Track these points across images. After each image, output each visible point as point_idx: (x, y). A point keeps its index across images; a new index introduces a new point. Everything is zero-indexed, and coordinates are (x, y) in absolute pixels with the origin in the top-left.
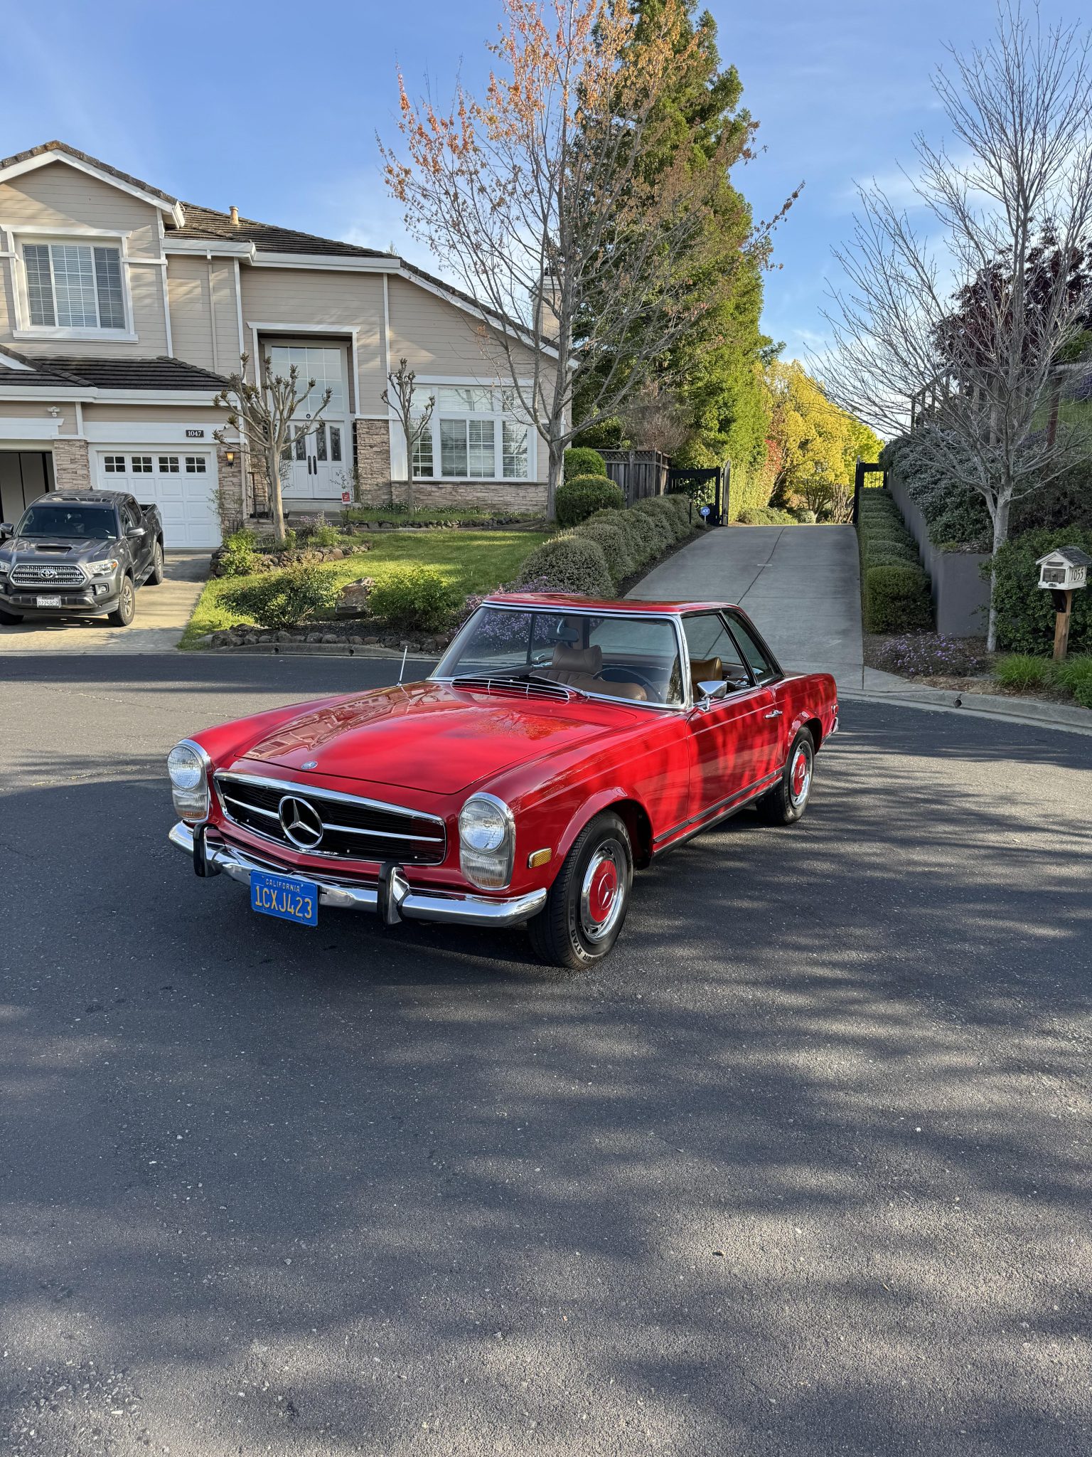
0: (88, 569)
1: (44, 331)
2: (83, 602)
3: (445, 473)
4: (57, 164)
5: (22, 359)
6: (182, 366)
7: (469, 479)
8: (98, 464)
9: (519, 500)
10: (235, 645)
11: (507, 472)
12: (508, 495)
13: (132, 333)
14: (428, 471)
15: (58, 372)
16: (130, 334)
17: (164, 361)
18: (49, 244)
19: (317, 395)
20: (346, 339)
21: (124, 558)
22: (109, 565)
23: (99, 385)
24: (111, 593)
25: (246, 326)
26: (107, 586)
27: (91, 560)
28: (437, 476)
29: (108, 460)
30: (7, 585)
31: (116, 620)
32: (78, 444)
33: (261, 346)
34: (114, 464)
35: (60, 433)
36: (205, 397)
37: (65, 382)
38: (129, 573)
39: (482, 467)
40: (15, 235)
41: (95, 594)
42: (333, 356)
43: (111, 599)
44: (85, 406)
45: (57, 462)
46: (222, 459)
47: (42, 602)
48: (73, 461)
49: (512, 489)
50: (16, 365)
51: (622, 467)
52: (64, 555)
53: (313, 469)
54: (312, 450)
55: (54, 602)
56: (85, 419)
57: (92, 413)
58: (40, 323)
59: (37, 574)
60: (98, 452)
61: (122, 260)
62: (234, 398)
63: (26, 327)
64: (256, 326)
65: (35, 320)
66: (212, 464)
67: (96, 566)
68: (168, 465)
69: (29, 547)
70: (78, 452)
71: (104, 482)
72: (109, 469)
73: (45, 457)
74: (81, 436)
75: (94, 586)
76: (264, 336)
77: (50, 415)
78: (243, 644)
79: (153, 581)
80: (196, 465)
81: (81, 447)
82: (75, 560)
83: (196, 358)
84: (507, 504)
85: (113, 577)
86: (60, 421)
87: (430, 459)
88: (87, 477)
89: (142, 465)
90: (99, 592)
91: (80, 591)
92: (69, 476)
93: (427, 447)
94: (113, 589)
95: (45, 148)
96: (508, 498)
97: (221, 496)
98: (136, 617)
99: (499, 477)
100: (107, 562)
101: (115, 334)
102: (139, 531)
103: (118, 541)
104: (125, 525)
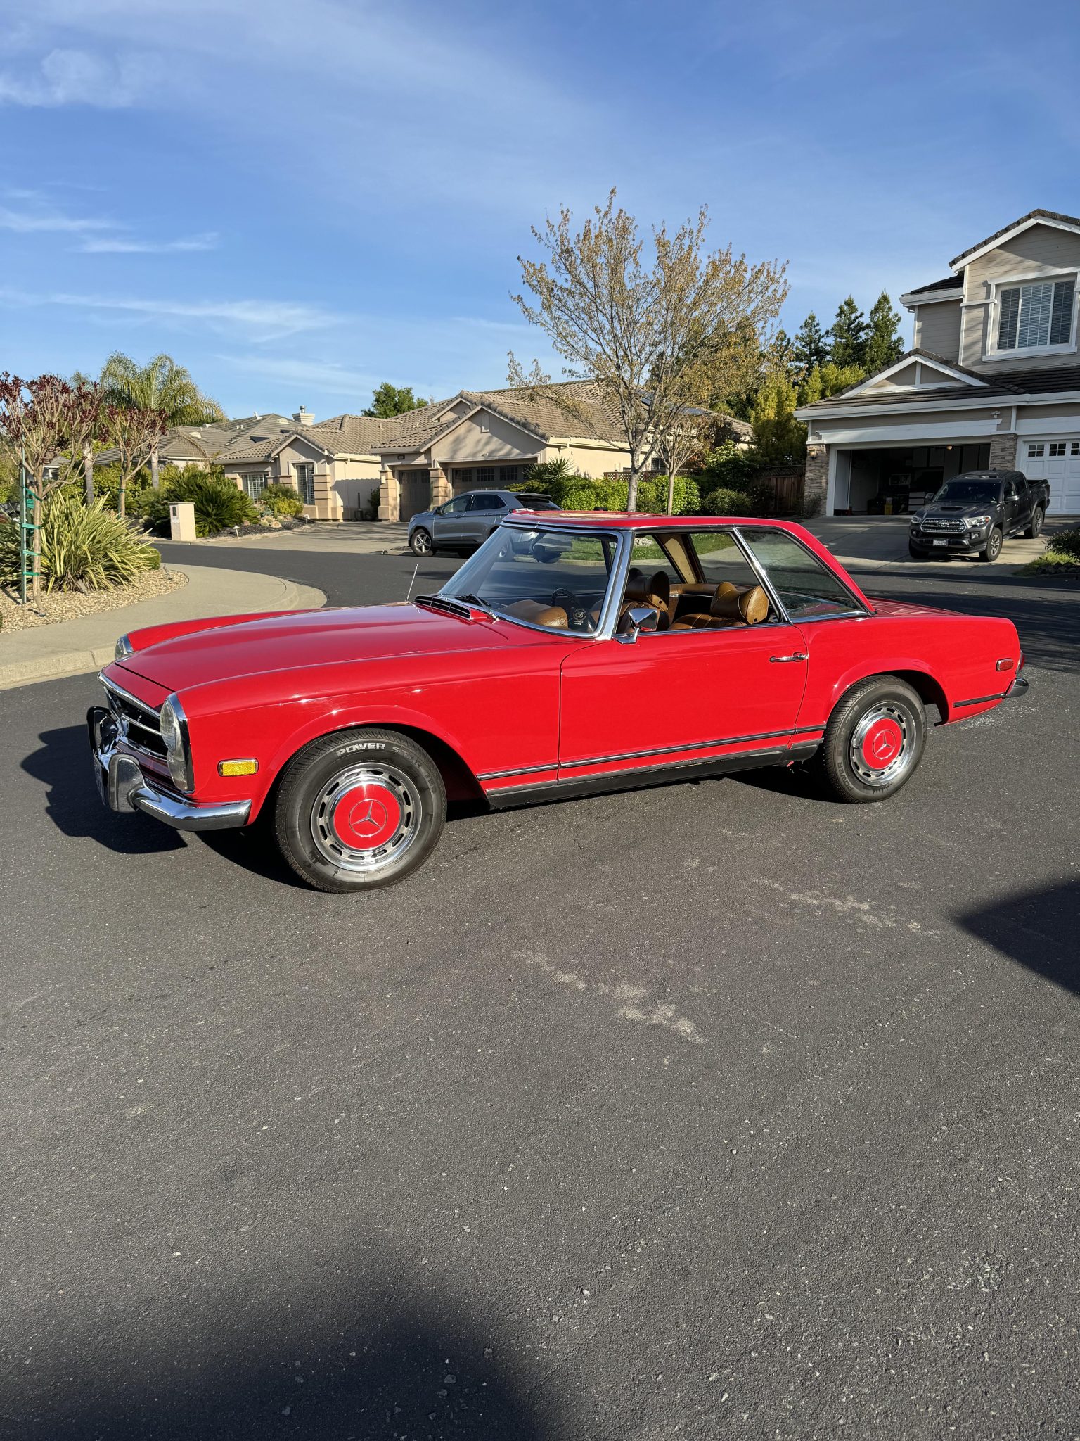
0: (969, 522)
1: (1007, 353)
2: (962, 544)
4: (1038, 225)
5: (982, 377)
8: (1023, 451)
10: (1050, 573)
13: (1073, 345)
15: (1003, 385)
16: (1071, 347)
18: (1021, 287)
21: (999, 516)
22: (983, 520)
23: (1031, 392)
24: (982, 538)
26: (979, 533)
27: (972, 515)
29: (1031, 447)
30: (918, 532)
31: (984, 557)
32: (1009, 437)
34: (1035, 452)
35: (997, 430)
38: (999, 526)
40: (997, 286)
41: (971, 538)
43: (982, 542)
44: (1019, 408)
45: (994, 451)
47: (936, 543)
48: (1003, 450)
50: (976, 383)
52: (956, 512)
55: (943, 543)
56: (1018, 418)
57: (1024, 413)
58: (1005, 348)
59: (935, 525)
60: (1025, 442)
61: (1075, 289)
63: (993, 353)
65: (1001, 346)
67: (974, 521)
69: (937, 508)
70: (1008, 443)
72: (1031, 454)
73: (988, 447)
74: (1012, 431)
75: (970, 533)
77: (992, 417)
78: (1056, 573)
79: (1028, 535)
81: (1011, 439)
82: (961, 516)
85: (984, 528)
86: (999, 421)
88: (1013, 461)
89: (1057, 450)
90: (973, 537)
91: (961, 536)
92: (999, 461)
94: (983, 536)
95: (1029, 217)
98: (1000, 556)
100: (983, 518)
101: (1059, 349)
102: (1016, 498)
103: (998, 505)
104: (1008, 493)
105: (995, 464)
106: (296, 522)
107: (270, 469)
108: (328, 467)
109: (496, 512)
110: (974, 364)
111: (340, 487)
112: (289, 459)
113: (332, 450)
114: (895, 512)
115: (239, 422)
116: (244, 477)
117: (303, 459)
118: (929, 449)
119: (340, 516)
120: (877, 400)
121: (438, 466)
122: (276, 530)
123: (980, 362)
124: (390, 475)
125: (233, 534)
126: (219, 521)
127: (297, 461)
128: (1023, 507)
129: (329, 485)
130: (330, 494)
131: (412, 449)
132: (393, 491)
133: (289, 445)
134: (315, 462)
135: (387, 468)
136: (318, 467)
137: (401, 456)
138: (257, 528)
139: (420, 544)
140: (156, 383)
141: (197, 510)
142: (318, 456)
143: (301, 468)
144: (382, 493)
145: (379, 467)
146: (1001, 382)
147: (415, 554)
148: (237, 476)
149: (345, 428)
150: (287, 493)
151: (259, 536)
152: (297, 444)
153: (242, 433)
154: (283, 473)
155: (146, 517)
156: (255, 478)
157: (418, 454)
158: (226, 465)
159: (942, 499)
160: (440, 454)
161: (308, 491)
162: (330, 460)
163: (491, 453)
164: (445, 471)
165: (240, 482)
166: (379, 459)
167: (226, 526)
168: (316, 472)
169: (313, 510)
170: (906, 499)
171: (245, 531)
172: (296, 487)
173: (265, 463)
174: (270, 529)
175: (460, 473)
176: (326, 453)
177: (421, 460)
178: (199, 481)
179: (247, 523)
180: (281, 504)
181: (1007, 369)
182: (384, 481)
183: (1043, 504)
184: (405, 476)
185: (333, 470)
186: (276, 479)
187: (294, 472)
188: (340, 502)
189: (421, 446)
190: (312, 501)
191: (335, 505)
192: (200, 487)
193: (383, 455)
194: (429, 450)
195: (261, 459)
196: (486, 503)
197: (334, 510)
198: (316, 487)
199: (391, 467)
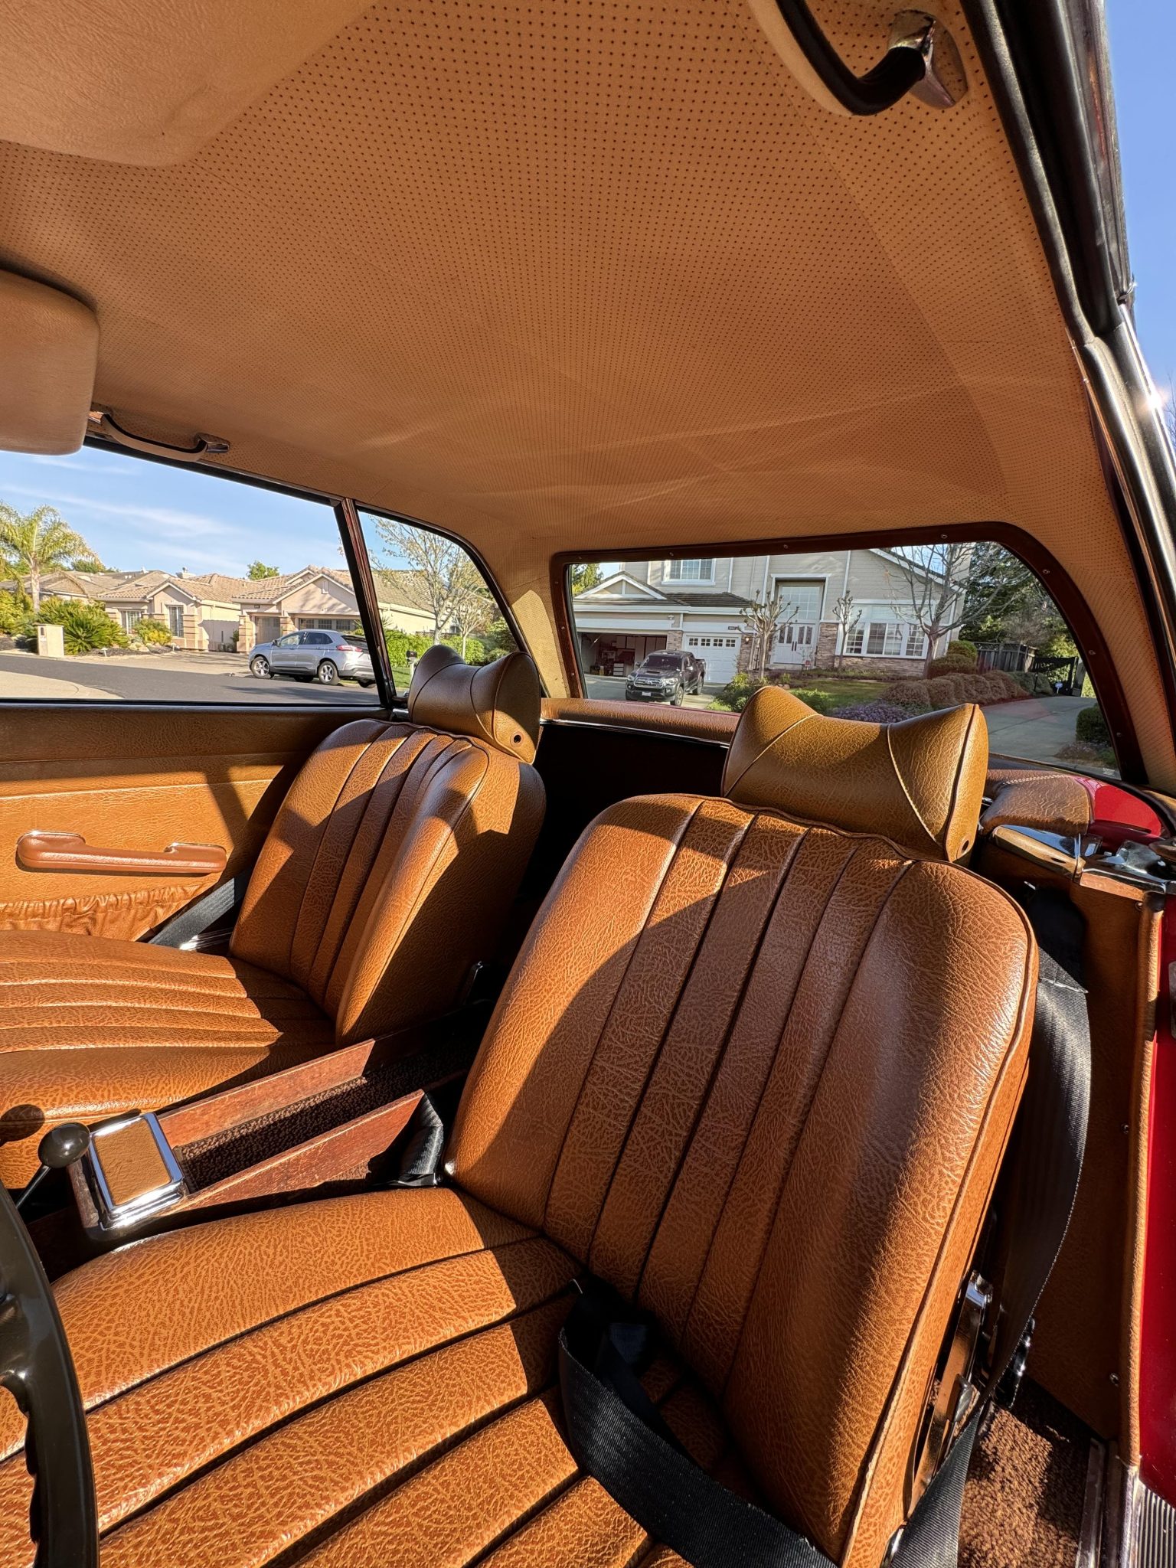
0: (664, 682)
1: (675, 581)
2: (660, 696)
3: (868, 652)
5: (662, 594)
6: (733, 596)
7: (883, 655)
8: (686, 640)
9: (913, 669)
11: (908, 653)
12: (906, 666)
14: (859, 651)
15: (676, 600)
16: (712, 582)
17: (726, 594)
19: (790, 610)
20: (822, 581)
21: (681, 679)
22: (673, 681)
23: (692, 605)
24: (673, 692)
25: (770, 577)
26: (671, 689)
27: (667, 677)
28: (864, 653)
29: (691, 640)
30: (633, 686)
31: (673, 705)
32: (679, 632)
33: (777, 586)
34: (693, 642)
35: (672, 627)
36: (736, 611)
37: (678, 604)
38: (682, 685)
39: (893, 649)
41: (666, 692)
42: (816, 589)
43: (673, 695)
44: (685, 615)
45: (669, 639)
46: (743, 640)
47: (644, 694)
48: (675, 639)
49: (910, 662)
50: (659, 597)
51: (993, 654)
52: (656, 675)
53: (794, 648)
54: (795, 638)
55: (649, 694)
56: (684, 621)
57: (688, 618)
59: (643, 682)
60: (687, 635)
62: (750, 611)
64: (774, 576)
65: (672, 576)
66: (738, 643)
67: (668, 681)
68: (718, 643)
69: (644, 671)
70: (679, 636)
71: (686, 648)
72: (691, 644)
73: (666, 637)
74: (680, 628)
75: (665, 688)
76: (779, 582)
77: (669, 619)
79: (695, 693)
80: (731, 643)
82: (660, 677)
83: (740, 592)
84: (904, 671)
85: (675, 687)
86: (673, 622)
87: (861, 644)
88: (680, 646)
89: (706, 642)
90: (668, 691)
91: (659, 690)
92: (673, 645)
93: (861, 638)
94: (673, 690)
96: (906, 668)
97: (740, 658)
99: (903, 655)
100: (673, 679)
101: (705, 582)
102: (691, 668)
103: (681, 671)
104: (686, 666)
105: (669, 647)
106: (164, 648)
107: (146, 607)
108: (196, 609)
109: (324, 646)
110: (657, 585)
111: (205, 624)
112: (163, 603)
113: (200, 597)
114: (606, 674)
115: (128, 574)
116: (123, 612)
117: (175, 602)
118: (626, 636)
119: (205, 646)
120: (597, 602)
121: (286, 615)
122: (143, 653)
123: (660, 584)
124: (248, 618)
125: (101, 654)
126: (89, 643)
127: (169, 603)
128: (692, 677)
129: (196, 624)
130: (197, 630)
131: (266, 601)
132: (250, 632)
133: (163, 590)
134: (185, 606)
135: (245, 614)
136: (187, 609)
137: (258, 606)
138: (125, 650)
139: (259, 668)
140: (40, 528)
141: (66, 632)
142: (188, 601)
143: (173, 608)
144: (241, 632)
145: (239, 613)
146: (674, 599)
147: (255, 677)
148: (116, 611)
149: (213, 583)
150: (158, 627)
151: (126, 657)
152: (169, 590)
153: (129, 581)
154: (157, 610)
155: (19, 635)
156: (132, 613)
157: (271, 605)
158: (107, 602)
159: (646, 666)
160: (291, 605)
161: (178, 628)
162: (197, 604)
163: (330, 609)
164: (293, 619)
165: (119, 615)
166: (238, 607)
167: (94, 647)
168: (185, 613)
169: (182, 642)
170: (612, 667)
171: (114, 652)
172: (168, 624)
173: (142, 603)
174: (137, 653)
175: (303, 621)
176: (194, 599)
177: (274, 610)
178: (70, 609)
179: (116, 646)
180: (151, 634)
181: (675, 591)
182: (242, 622)
183: (703, 675)
184: (260, 620)
185: (200, 612)
186: (151, 616)
187: (166, 611)
188: (206, 636)
189: (273, 599)
190: (182, 635)
191: (203, 638)
192: (71, 614)
193: (242, 604)
194: (279, 603)
195: (138, 600)
196: (318, 640)
197: (200, 642)
198: (185, 624)
199: (248, 613)
